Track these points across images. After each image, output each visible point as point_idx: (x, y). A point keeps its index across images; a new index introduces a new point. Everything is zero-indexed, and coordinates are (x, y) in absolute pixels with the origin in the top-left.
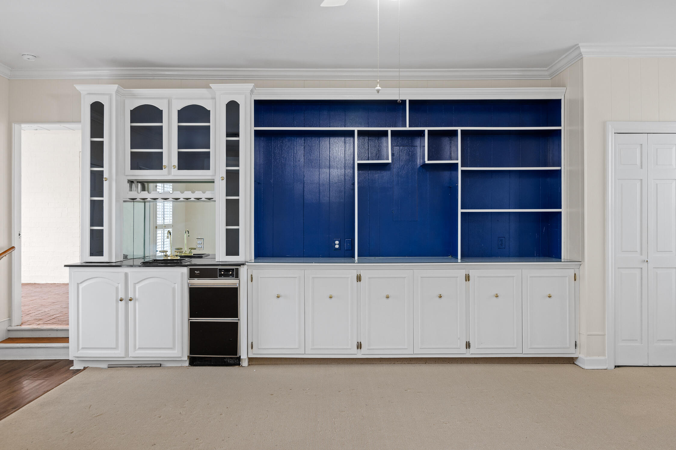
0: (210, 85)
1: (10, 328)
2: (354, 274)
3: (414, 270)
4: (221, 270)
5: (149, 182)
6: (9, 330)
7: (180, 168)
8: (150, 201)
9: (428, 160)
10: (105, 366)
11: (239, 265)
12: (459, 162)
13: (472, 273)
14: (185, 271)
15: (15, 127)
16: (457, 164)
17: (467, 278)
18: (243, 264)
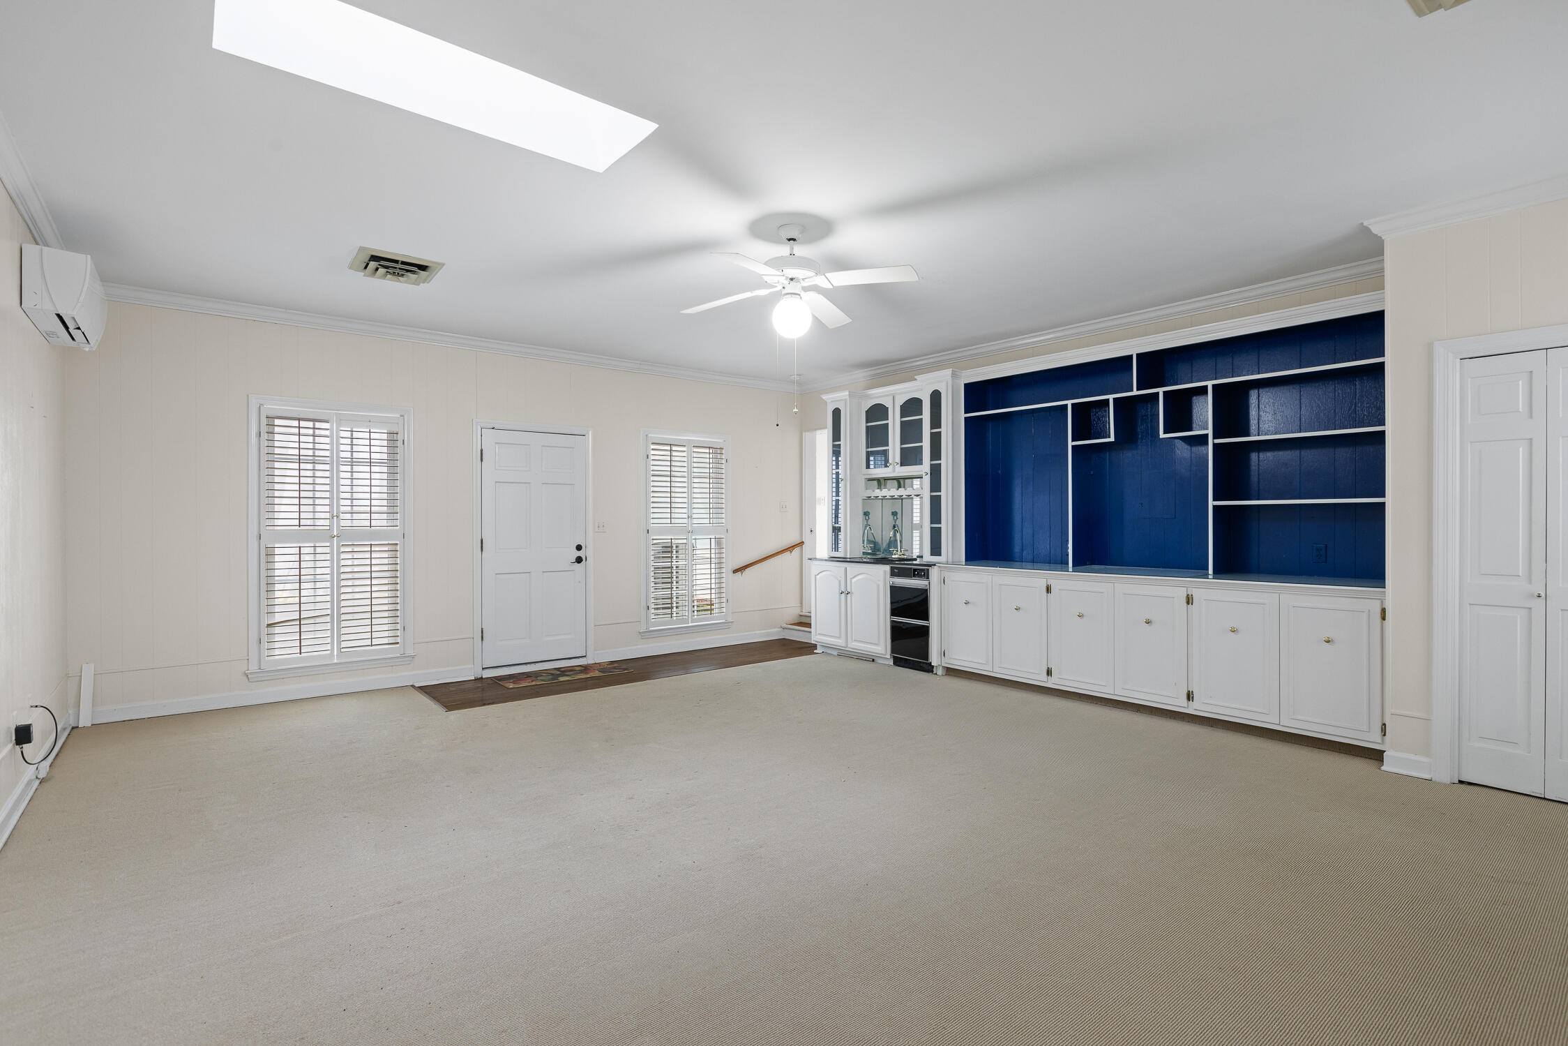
0: (915, 377)
1: (801, 614)
2: (1042, 584)
3: (1115, 584)
4: (915, 570)
5: (905, 478)
6: (801, 616)
7: (902, 464)
8: (905, 498)
9: (1165, 432)
10: (835, 653)
11: (930, 566)
12: (1210, 432)
13: (1197, 594)
14: (887, 568)
15: (807, 435)
16: (1207, 435)
17: (1189, 600)
18: (935, 565)
